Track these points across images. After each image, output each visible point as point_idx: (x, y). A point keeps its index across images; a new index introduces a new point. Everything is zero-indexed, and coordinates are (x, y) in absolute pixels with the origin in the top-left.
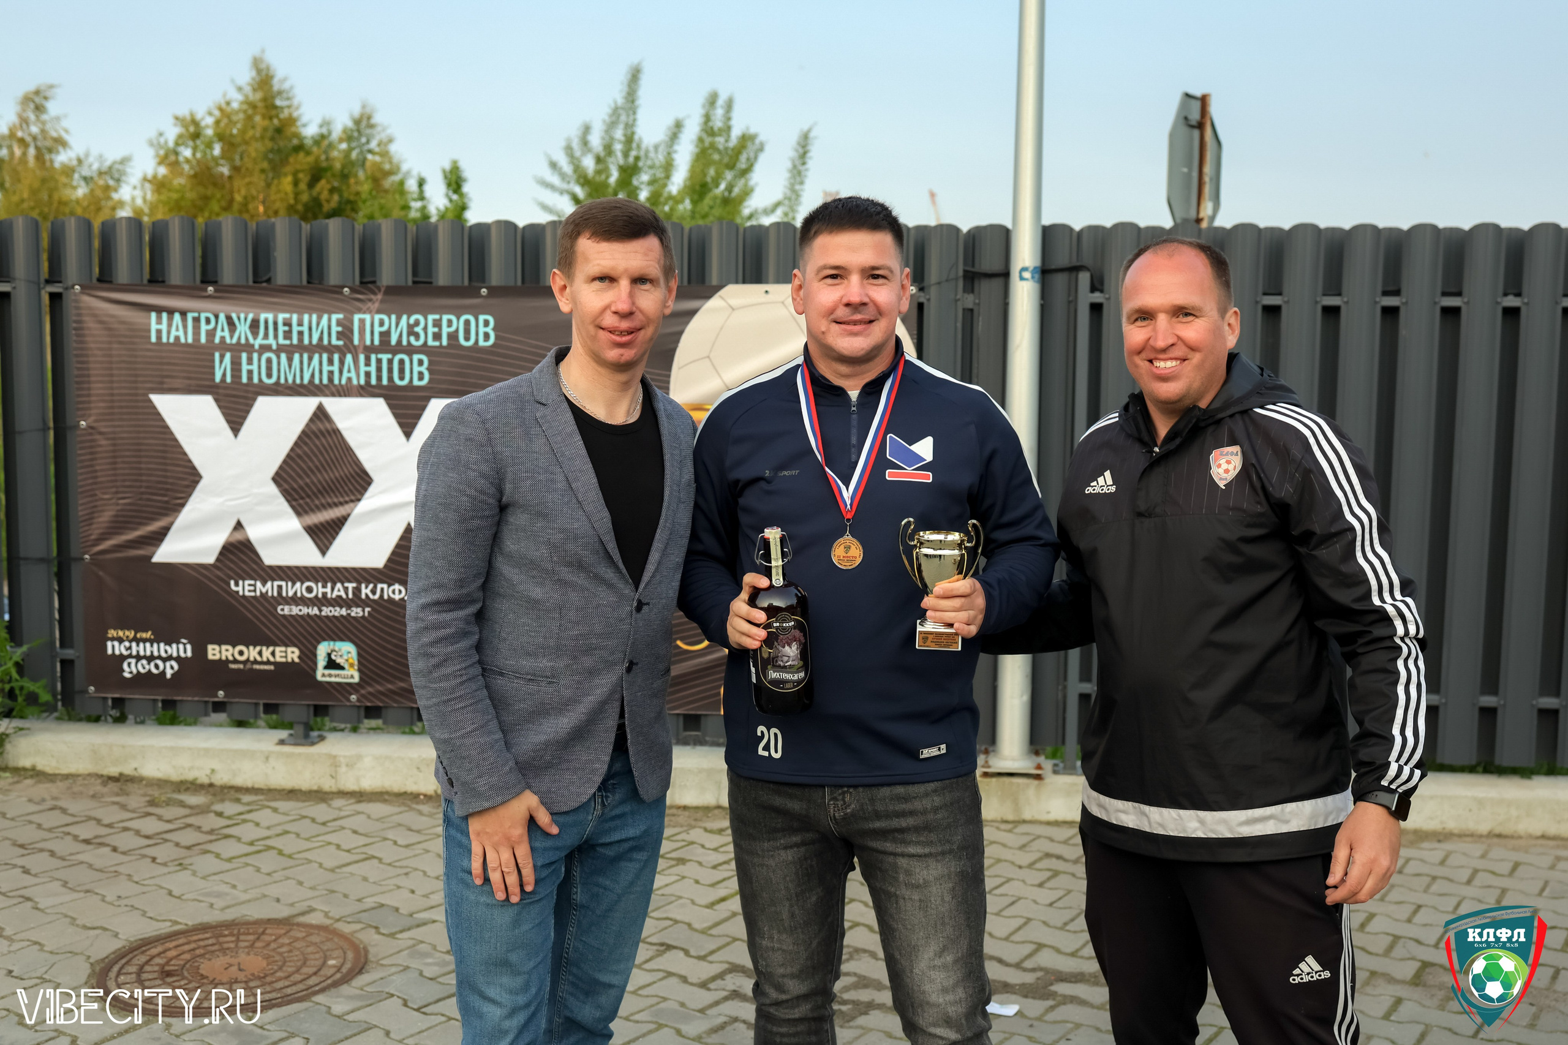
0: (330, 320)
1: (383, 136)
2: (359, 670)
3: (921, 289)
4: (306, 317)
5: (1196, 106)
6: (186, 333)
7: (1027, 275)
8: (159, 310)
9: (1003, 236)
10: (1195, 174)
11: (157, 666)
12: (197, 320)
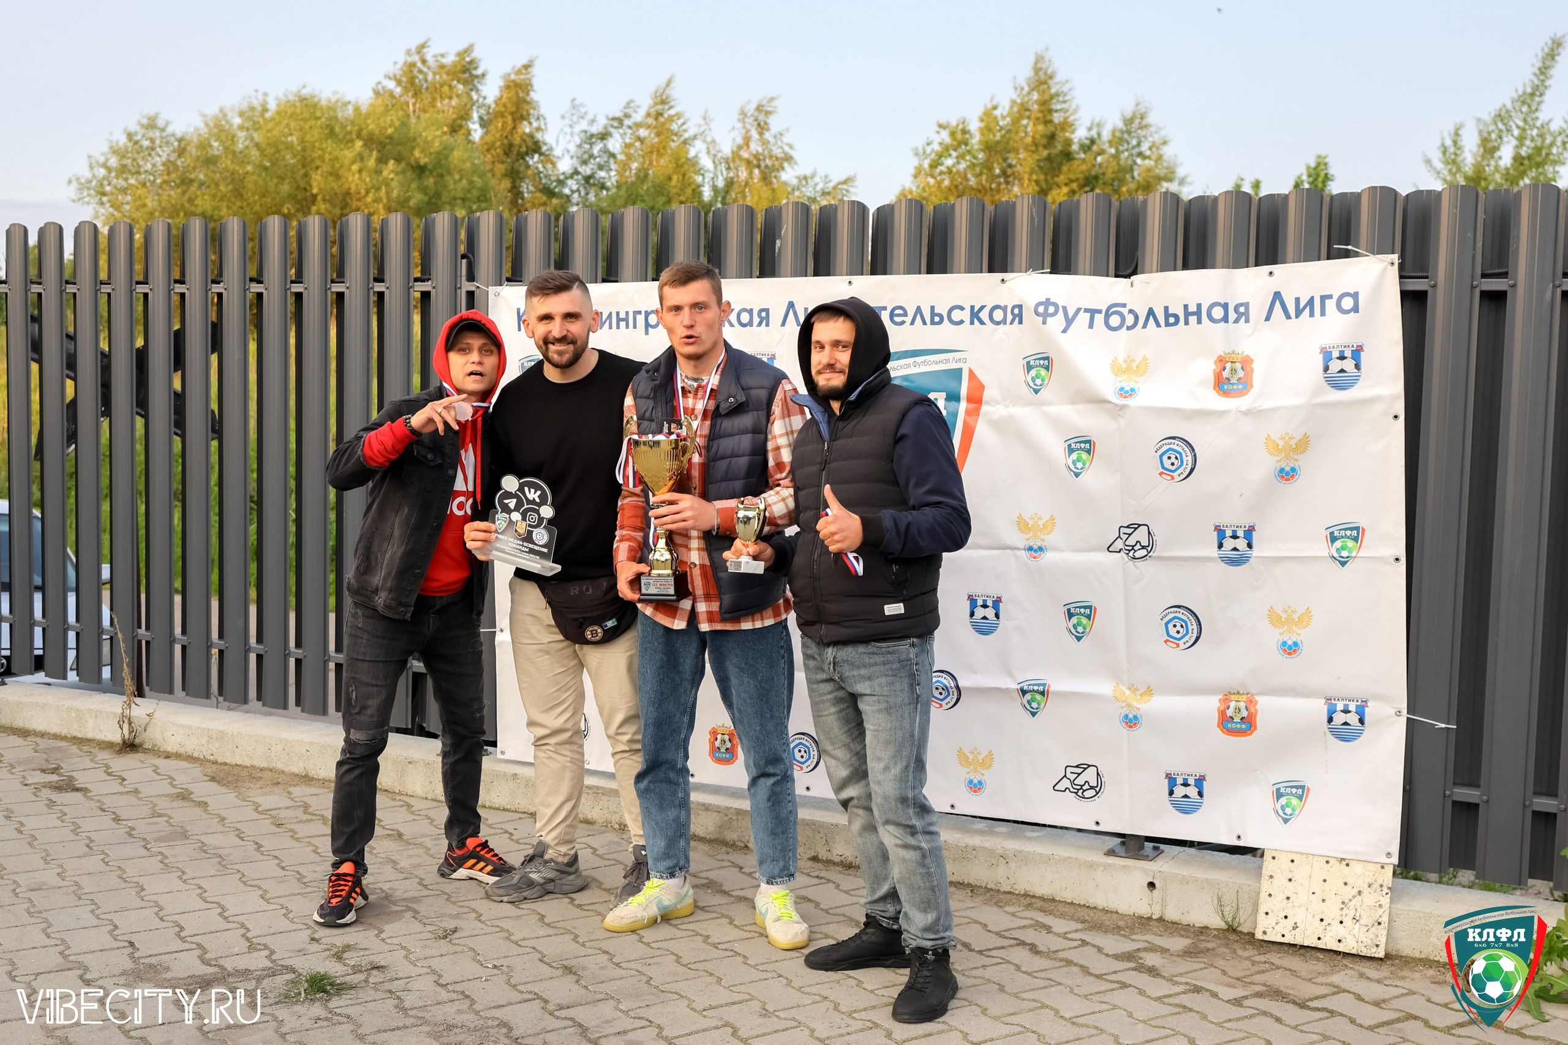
1: (1156, 138)
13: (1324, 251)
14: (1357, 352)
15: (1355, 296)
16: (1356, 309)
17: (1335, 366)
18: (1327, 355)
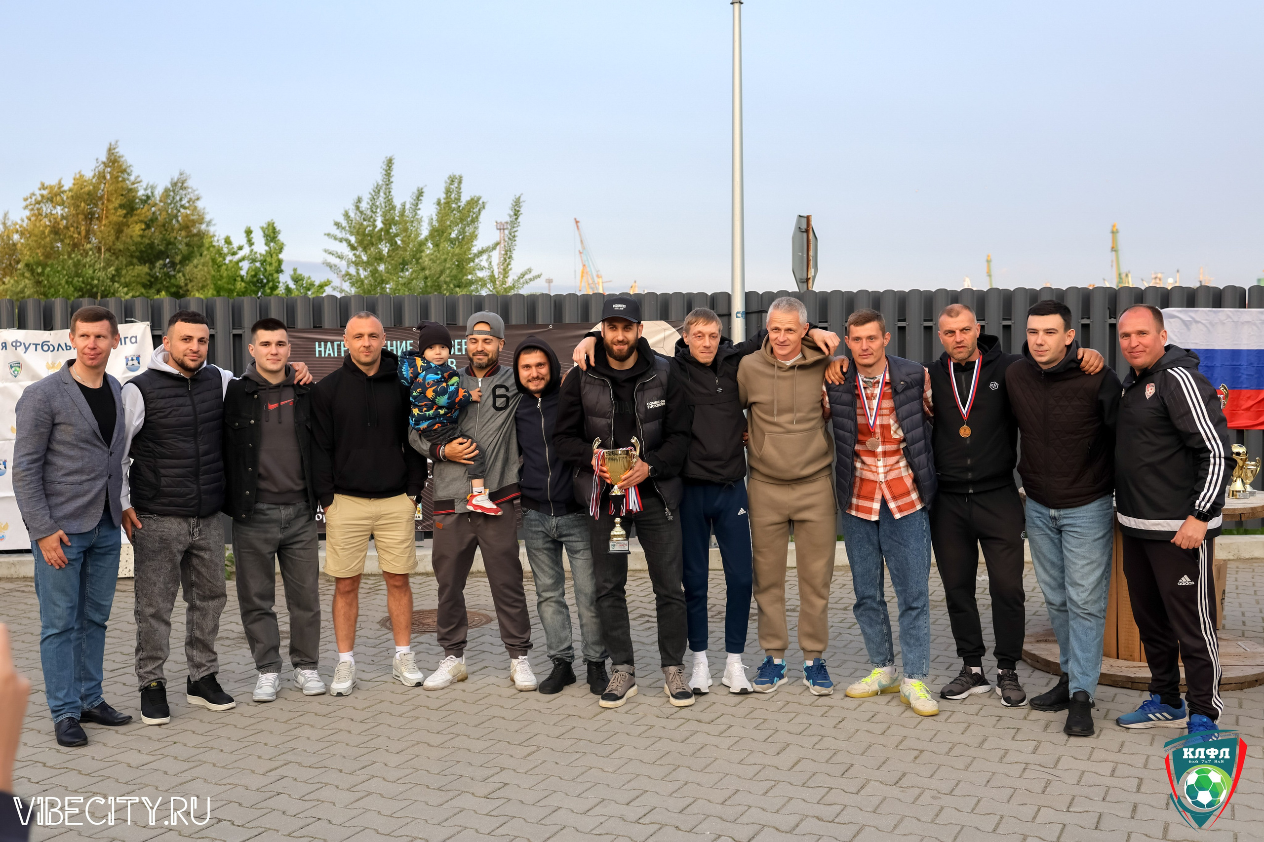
0: (406, 343)
2: (423, 513)
4: (394, 342)
5: (804, 221)
6: (334, 352)
7: (739, 315)
8: (320, 341)
9: (728, 298)
10: (805, 256)
11: (319, 517)
12: (339, 346)
13: (124, 321)
14: (138, 358)
15: (136, 337)
16: (136, 342)
17: (130, 363)
18: (127, 359)
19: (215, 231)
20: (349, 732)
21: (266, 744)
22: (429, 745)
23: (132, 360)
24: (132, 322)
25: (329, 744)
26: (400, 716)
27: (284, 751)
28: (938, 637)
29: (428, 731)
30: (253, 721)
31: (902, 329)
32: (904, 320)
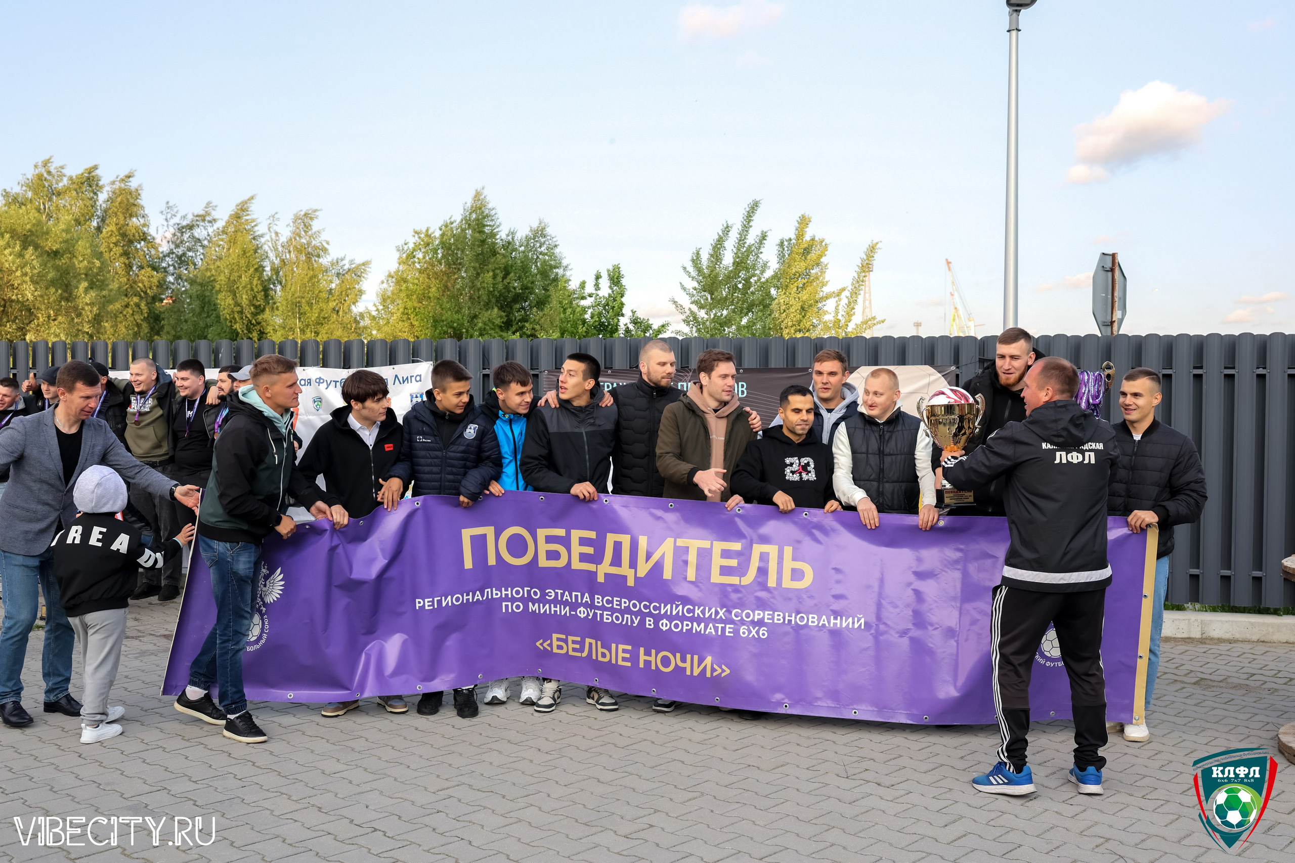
3: (958, 368)
5: (1109, 260)
10: (1110, 297)
13: (411, 360)
15: (420, 376)
17: (415, 400)
18: (412, 397)
19: (571, 275)
20: (531, 761)
21: (450, 765)
22: (599, 781)
23: (417, 397)
24: (418, 361)
25: (507, 770)
26: (586, 751)
27: (463, 773)
28: (1195, 719)
29: (605, 768)
30: (450, 742)
31: (1198, 377)
32: (1201, 368)
